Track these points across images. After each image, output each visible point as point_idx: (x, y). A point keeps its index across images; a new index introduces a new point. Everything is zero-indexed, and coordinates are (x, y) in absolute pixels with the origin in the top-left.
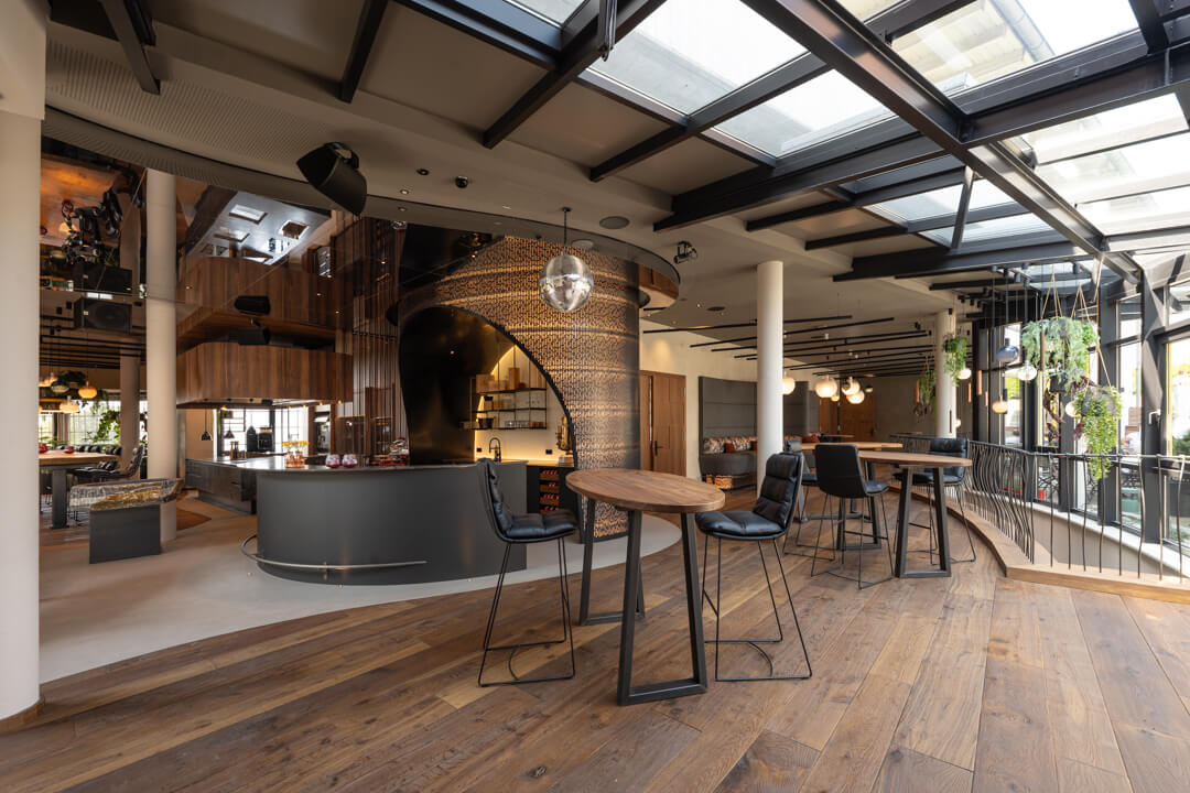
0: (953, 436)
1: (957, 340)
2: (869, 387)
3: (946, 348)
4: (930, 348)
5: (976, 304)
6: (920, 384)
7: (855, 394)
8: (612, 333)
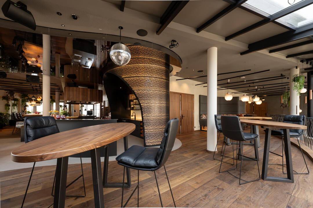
0: (298, 114)
1: (300, 77)
2: (263, 99)
3: (294, 80)
4: (288, 84)
5: (309, 63)
6: (283, 97)
7: (258, 101)
8: (156, 78)
